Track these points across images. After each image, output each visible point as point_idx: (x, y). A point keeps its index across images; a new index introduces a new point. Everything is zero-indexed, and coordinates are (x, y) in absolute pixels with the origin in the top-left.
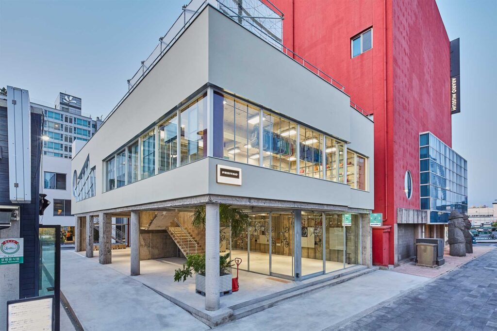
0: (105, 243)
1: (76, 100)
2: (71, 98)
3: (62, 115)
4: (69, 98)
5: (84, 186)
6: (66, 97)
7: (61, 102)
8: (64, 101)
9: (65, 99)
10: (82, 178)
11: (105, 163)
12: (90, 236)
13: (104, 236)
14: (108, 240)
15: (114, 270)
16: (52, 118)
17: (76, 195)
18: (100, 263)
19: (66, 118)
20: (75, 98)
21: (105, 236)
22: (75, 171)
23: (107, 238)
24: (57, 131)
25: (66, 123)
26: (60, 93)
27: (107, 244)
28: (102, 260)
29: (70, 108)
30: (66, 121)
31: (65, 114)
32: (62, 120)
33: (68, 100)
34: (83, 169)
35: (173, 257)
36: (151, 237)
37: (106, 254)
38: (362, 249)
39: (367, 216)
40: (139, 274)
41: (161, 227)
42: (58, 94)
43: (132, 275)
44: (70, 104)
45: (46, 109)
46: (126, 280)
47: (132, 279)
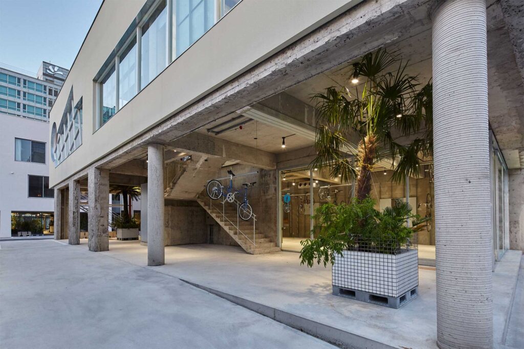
0: (97, 217)
1: (62, 71)
2: (56, 69)
3: (45, 87)
4: (54, 69)
5: (66, 141)
6: (51, 67)
7: (45, 72)
8: (48, 71)
9: (49, 70)
10: (63, 133)
11: (97, 85)
12: (74, 212)
13: (95, 206)
14: (103, 211)
15: (114, 258)
16: (33, 89)
17: (55, 158)
18: (90, 250)
19: (50, 90)
20: (61, 69)
21: (98, 206)
22: (55, 123)
23: (102, 208)
24: (38, 105)
25: (50, 97)
26: (44, 62)
27: (102, 219)
28: (93, 245)
29: (55, 80)
30: (50, 93)
31: (48, 85)
32: (45, 93)
33: (53, 71)
34: (65, 115)
35: (203, 243)
36: (170, 212)
37: (100, 236)
38: (510, 224)
39: (519, 172)
40: (163, 264)
41: (189, 193)
42: (41, 64)
43: (149, 265)
44: (55, 76)
45: (25, 78)
46: (141, 273)
47: (153, 271)
